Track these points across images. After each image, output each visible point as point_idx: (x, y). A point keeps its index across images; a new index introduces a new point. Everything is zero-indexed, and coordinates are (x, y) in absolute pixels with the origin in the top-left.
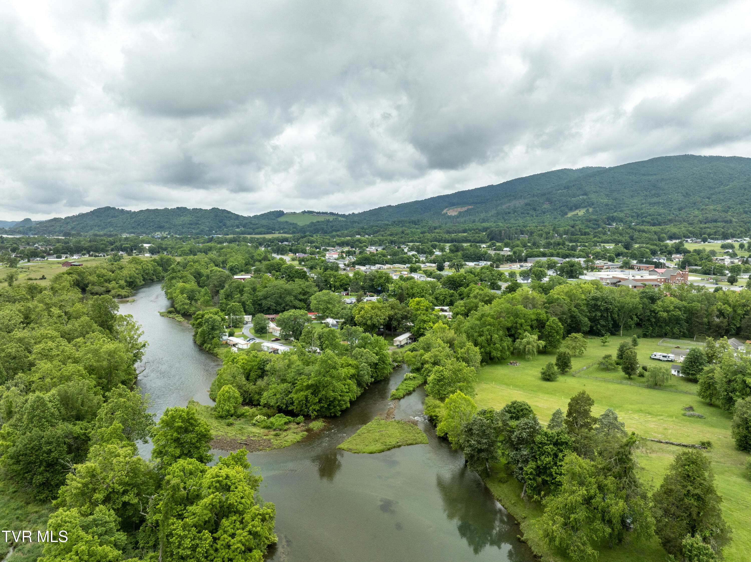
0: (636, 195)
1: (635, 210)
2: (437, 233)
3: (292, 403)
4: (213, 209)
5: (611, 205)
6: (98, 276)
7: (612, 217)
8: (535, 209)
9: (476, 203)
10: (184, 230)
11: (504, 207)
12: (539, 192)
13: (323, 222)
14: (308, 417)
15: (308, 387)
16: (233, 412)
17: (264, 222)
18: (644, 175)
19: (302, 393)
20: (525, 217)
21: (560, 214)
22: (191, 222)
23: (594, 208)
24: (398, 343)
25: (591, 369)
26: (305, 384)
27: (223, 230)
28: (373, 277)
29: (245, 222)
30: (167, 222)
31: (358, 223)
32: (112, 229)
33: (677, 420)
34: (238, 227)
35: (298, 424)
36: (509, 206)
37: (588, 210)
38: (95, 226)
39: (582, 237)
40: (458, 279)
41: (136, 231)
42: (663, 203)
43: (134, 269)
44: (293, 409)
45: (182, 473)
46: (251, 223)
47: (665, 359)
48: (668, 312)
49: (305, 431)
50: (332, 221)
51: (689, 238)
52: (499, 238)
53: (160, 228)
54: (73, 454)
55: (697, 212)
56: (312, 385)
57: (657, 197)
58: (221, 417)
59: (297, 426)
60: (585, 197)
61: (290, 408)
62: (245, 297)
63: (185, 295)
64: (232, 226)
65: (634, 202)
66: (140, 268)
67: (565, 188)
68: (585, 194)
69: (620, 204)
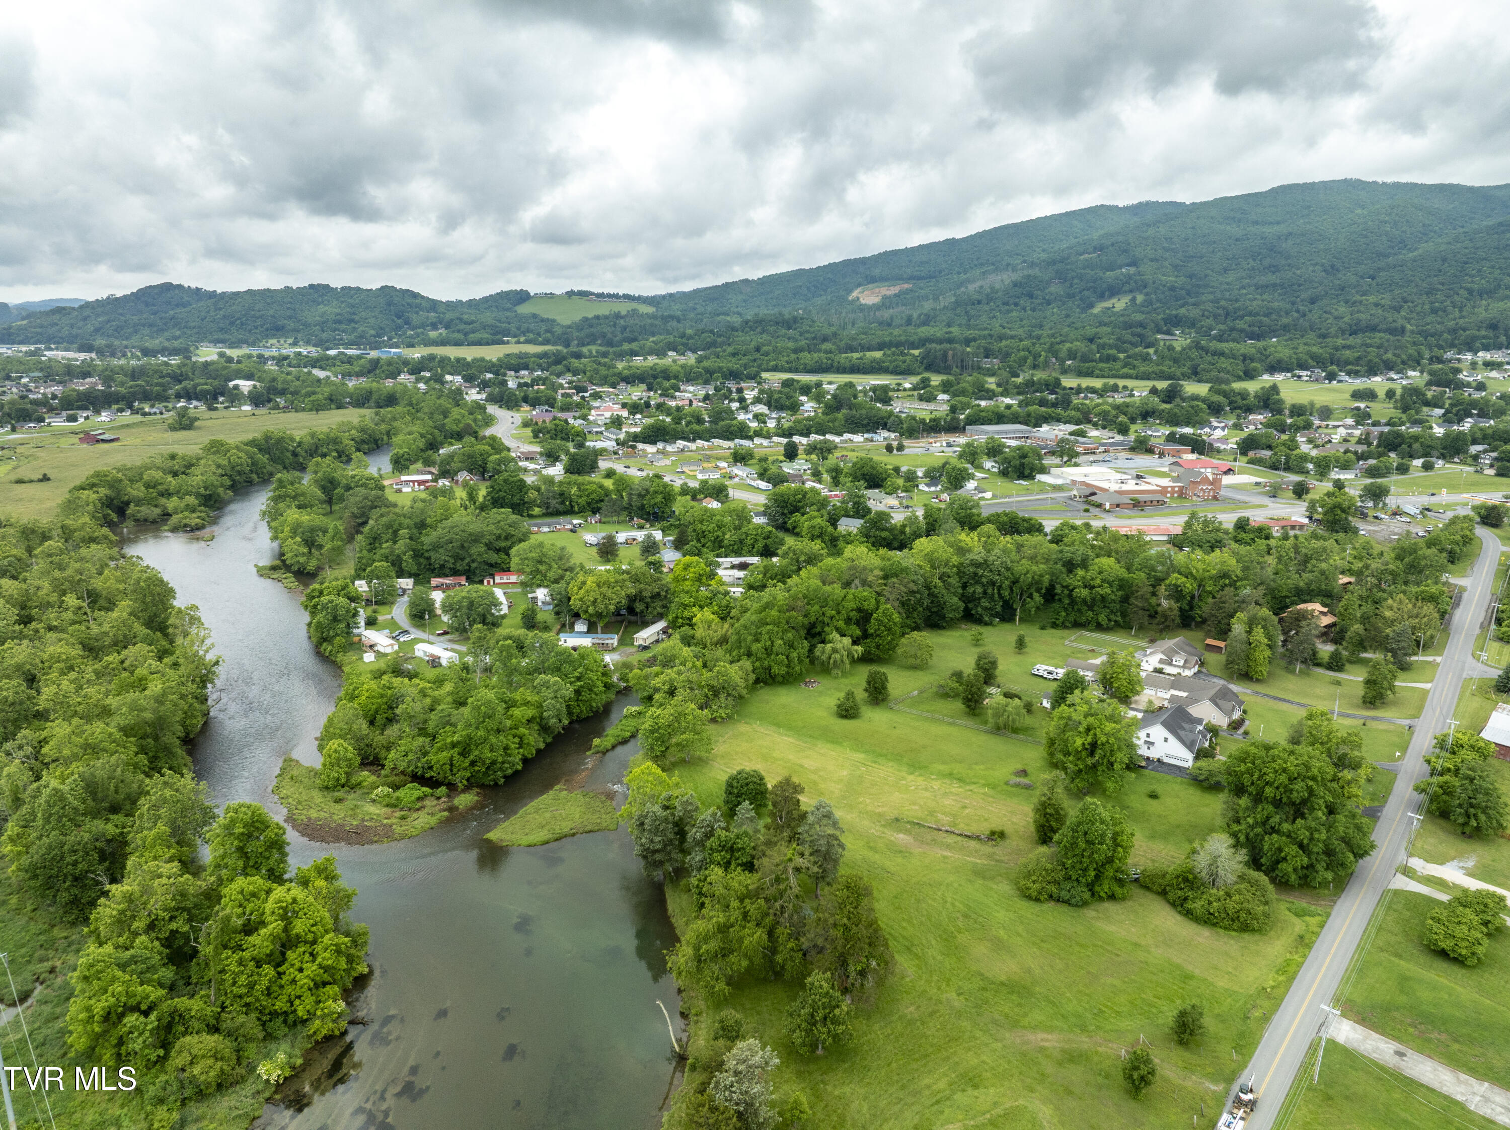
0: (1234, 266)
1: (1223, 303)
2: (826, 352)
3: (431, 768)
4: (383, 288)
5: (1182, 289)
6: (148, 486)
7: (1176, 316)
8: (1031, 296)
9: (919, 278)
10: (324, 336)
11: (971, 287)
12: (1044, 256)
13: (606, 317)
14: (452, 787)
15: (454, 745)
16: (343, 781)
17: (488, 317)
18: (1256, 223)
19: (444, 754)
20: (1009, 311)
21: (1078, 306)
22: (338, 317)
23: (1147, 294)
24: (640, 642)
25: (925, 695)
26: (449, 740)
27: (405, 333)
28: (643, 492)
29: (449, 316)
30: (290, 318)
31: (679, 321)
32: (178, 333)
33: (991, 792)
34: (434, 327)
35: (439, 798)
36: (981, 287)
37: (1133, 300)
38: (144, 325)
39: (1101, 365)
40: (792, 498)
41: (227, 336)
42: (1282, 286)
43: (213, 468)
44: (432, 777)
45: (240, 896)
46: (461, 320)
47: (1051, 677)
48: (1092, 588)
49: (444, 810)
50: (626, 316)
51: (1306, 368)
52: (942, 365)
53: (277, 330)
54: (107, 864)
55: (1342, 309)
56: (459, 743)
57: (1274, 273)
58: (327, 788)
59: (435, 802)
60: (1133, 270)
61: (428, 775)
62: (401, 546)
63: (298, 539)
64: (423, 326)
65: (1228, 284)
66: (225, 463)
67: (1095, 249)
68: (1133, 264)
69: (1199, 286)
